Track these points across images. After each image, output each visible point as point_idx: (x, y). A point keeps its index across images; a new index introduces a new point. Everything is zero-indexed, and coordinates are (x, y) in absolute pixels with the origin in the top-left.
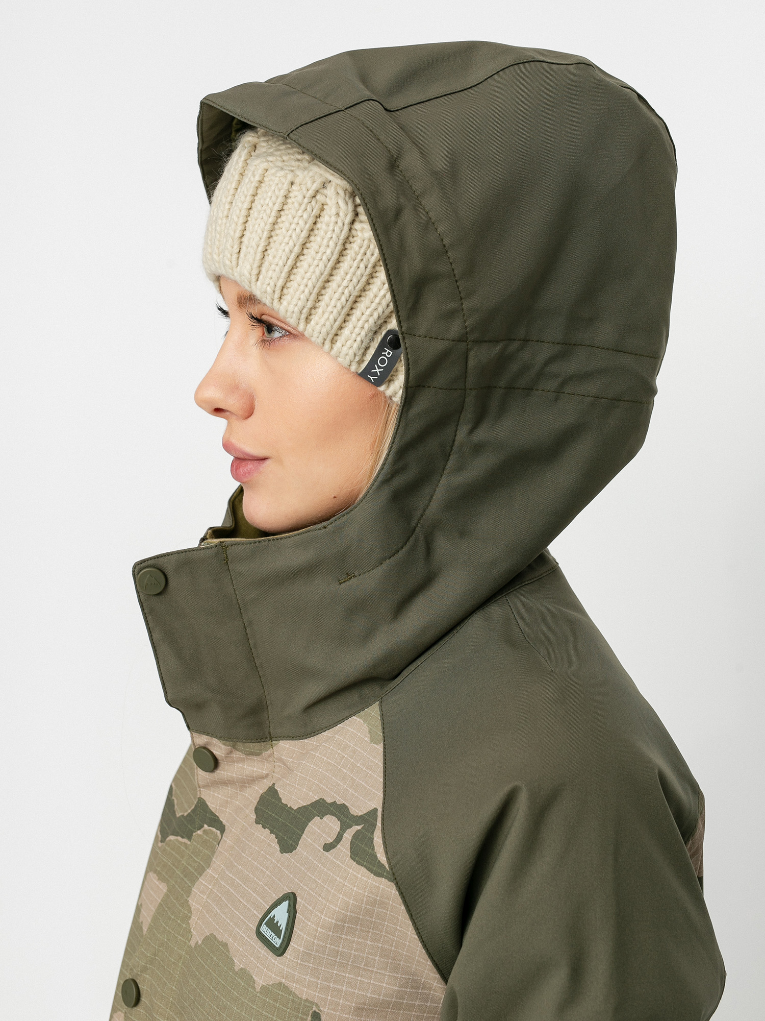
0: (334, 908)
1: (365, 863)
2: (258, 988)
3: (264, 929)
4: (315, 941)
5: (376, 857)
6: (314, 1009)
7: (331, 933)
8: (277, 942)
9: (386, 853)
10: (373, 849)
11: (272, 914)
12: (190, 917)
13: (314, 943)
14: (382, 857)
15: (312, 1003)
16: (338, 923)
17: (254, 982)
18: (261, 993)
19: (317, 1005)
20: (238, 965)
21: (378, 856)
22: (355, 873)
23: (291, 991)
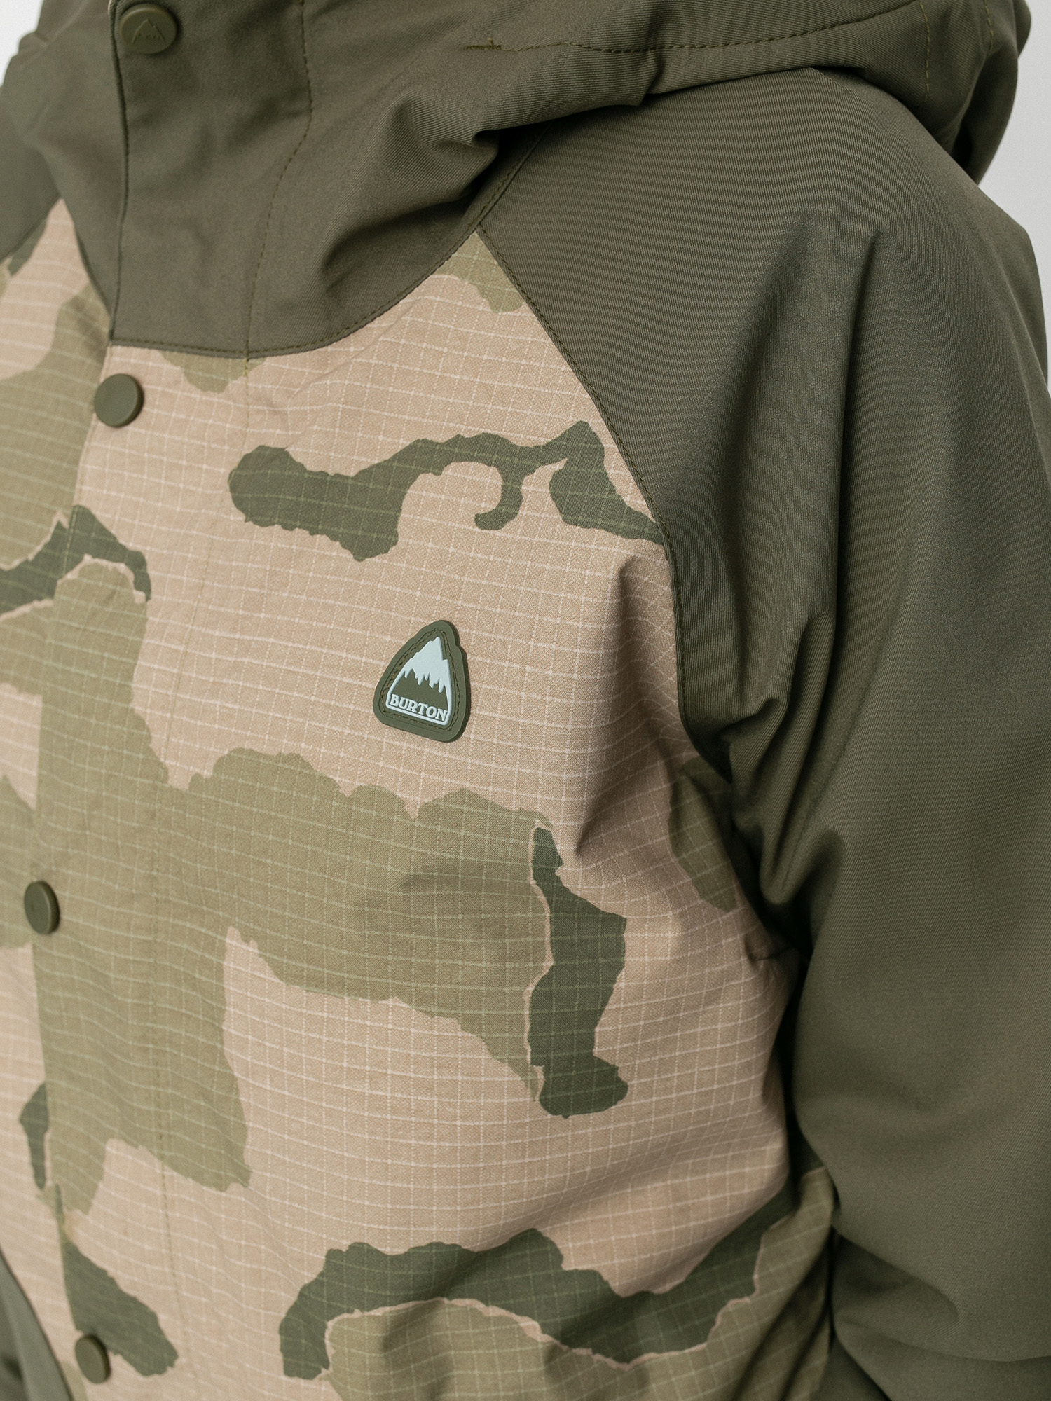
0: (552, 620)
1: (600, 522)
2: (414, 812)
3: (394, 702)
4: (523, 694)
5: (622, 504)
6: (538, 824)
7: (550, 673)
8: (442, 716)
9: (644, 489)
10: (612, 490)
11: (406, 670)
12: (149, 738)
13: (519, 698)
14: (634, 499)
15: (533, 814)
16: (562, 648)
17: (401, 803)
18: (421, 818)
19: (541, 817)
20: (346, 784)
21: (627, 500)
22: (583, 546)
23: (487, 801)
